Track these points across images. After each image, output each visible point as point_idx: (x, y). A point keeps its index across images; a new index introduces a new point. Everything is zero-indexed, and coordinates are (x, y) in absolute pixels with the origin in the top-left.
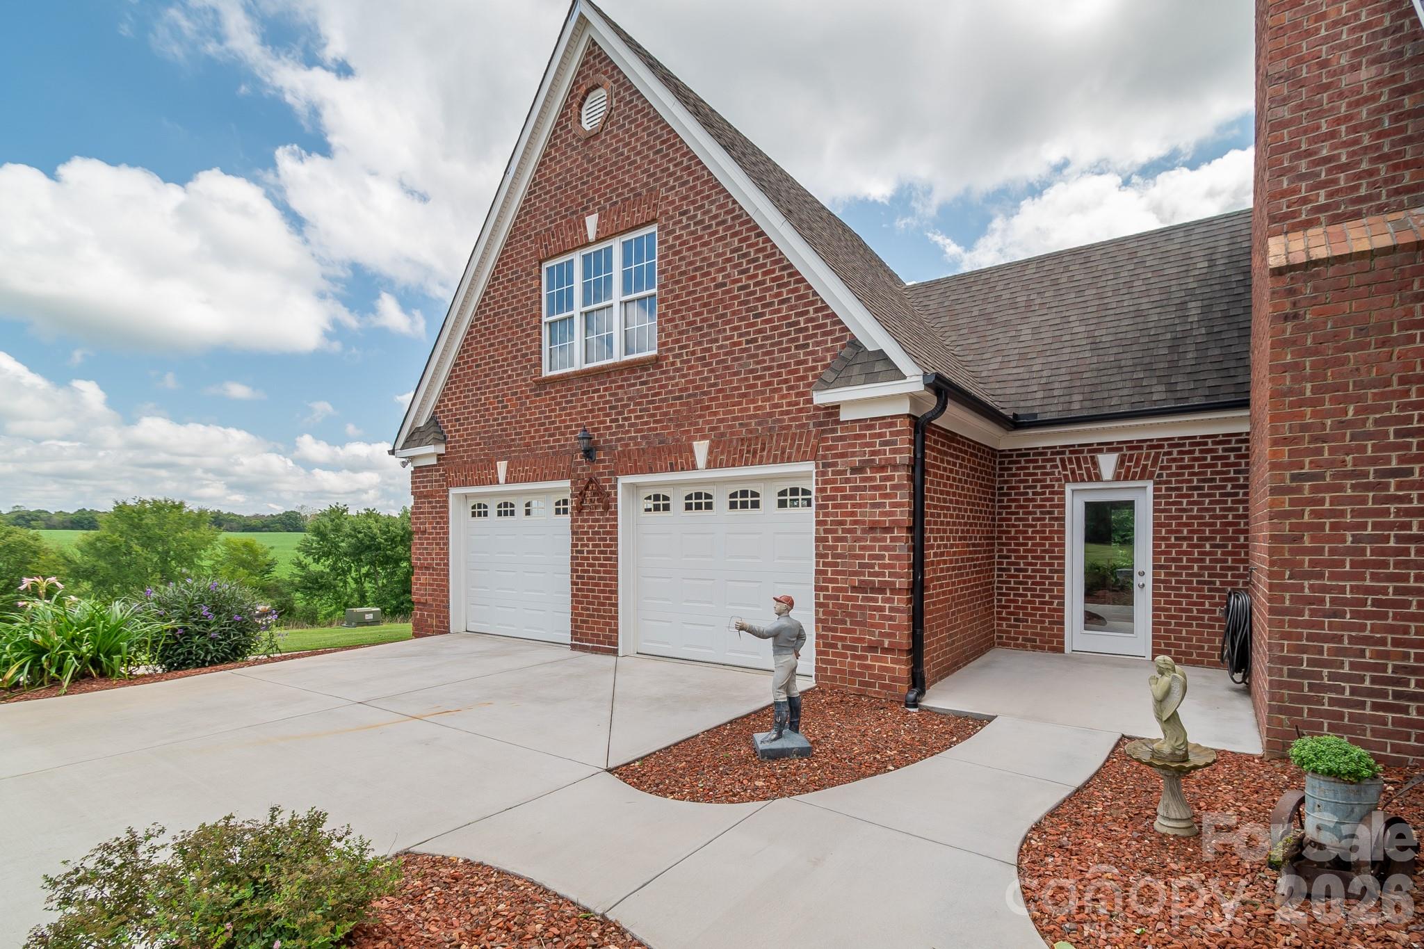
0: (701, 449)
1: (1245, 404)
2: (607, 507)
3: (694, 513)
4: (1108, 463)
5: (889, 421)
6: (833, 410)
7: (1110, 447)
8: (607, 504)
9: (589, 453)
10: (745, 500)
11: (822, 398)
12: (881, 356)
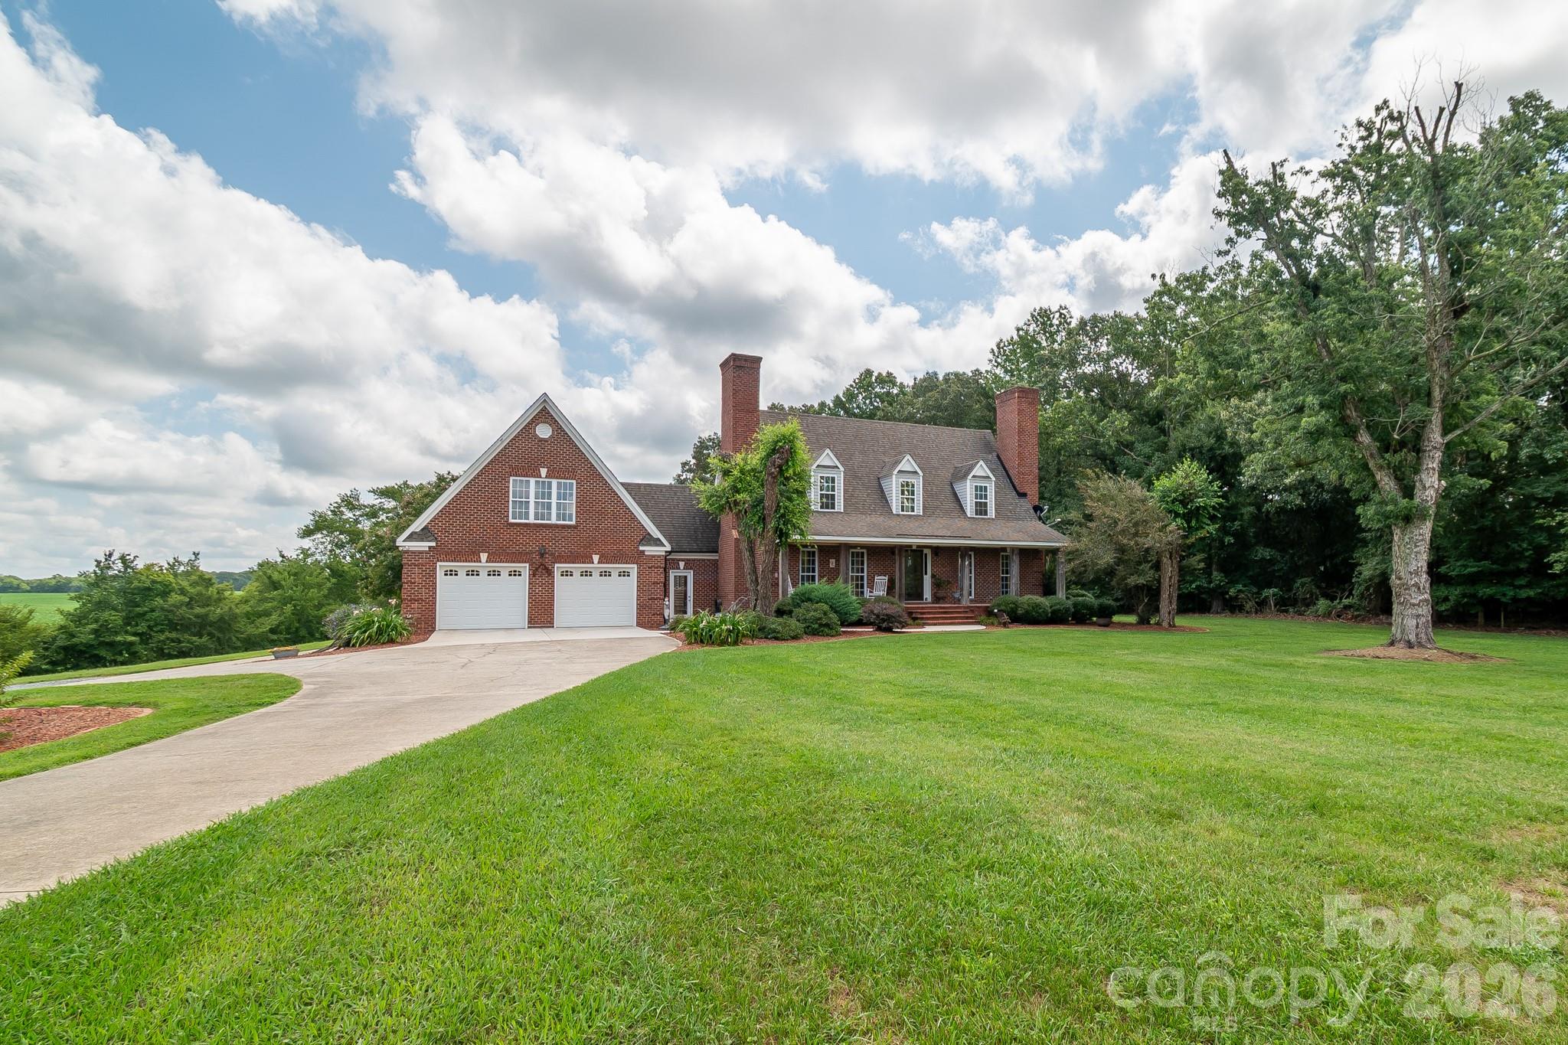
0: (596, 558)
1: (717, 552)
2: (549, 575)
3: (603, 577)
4: (682, 564)
5: (659, 556)
6: (644, 551)
7: (682, 560)
8: (550, 573)
9: (542, 555)
10: (605, 574)
11: (641, 548)
12: (659, 540)
